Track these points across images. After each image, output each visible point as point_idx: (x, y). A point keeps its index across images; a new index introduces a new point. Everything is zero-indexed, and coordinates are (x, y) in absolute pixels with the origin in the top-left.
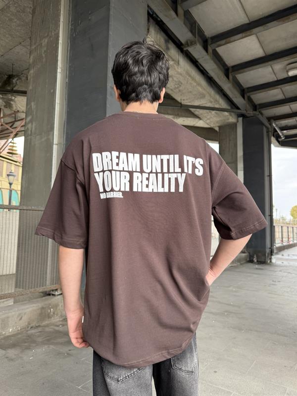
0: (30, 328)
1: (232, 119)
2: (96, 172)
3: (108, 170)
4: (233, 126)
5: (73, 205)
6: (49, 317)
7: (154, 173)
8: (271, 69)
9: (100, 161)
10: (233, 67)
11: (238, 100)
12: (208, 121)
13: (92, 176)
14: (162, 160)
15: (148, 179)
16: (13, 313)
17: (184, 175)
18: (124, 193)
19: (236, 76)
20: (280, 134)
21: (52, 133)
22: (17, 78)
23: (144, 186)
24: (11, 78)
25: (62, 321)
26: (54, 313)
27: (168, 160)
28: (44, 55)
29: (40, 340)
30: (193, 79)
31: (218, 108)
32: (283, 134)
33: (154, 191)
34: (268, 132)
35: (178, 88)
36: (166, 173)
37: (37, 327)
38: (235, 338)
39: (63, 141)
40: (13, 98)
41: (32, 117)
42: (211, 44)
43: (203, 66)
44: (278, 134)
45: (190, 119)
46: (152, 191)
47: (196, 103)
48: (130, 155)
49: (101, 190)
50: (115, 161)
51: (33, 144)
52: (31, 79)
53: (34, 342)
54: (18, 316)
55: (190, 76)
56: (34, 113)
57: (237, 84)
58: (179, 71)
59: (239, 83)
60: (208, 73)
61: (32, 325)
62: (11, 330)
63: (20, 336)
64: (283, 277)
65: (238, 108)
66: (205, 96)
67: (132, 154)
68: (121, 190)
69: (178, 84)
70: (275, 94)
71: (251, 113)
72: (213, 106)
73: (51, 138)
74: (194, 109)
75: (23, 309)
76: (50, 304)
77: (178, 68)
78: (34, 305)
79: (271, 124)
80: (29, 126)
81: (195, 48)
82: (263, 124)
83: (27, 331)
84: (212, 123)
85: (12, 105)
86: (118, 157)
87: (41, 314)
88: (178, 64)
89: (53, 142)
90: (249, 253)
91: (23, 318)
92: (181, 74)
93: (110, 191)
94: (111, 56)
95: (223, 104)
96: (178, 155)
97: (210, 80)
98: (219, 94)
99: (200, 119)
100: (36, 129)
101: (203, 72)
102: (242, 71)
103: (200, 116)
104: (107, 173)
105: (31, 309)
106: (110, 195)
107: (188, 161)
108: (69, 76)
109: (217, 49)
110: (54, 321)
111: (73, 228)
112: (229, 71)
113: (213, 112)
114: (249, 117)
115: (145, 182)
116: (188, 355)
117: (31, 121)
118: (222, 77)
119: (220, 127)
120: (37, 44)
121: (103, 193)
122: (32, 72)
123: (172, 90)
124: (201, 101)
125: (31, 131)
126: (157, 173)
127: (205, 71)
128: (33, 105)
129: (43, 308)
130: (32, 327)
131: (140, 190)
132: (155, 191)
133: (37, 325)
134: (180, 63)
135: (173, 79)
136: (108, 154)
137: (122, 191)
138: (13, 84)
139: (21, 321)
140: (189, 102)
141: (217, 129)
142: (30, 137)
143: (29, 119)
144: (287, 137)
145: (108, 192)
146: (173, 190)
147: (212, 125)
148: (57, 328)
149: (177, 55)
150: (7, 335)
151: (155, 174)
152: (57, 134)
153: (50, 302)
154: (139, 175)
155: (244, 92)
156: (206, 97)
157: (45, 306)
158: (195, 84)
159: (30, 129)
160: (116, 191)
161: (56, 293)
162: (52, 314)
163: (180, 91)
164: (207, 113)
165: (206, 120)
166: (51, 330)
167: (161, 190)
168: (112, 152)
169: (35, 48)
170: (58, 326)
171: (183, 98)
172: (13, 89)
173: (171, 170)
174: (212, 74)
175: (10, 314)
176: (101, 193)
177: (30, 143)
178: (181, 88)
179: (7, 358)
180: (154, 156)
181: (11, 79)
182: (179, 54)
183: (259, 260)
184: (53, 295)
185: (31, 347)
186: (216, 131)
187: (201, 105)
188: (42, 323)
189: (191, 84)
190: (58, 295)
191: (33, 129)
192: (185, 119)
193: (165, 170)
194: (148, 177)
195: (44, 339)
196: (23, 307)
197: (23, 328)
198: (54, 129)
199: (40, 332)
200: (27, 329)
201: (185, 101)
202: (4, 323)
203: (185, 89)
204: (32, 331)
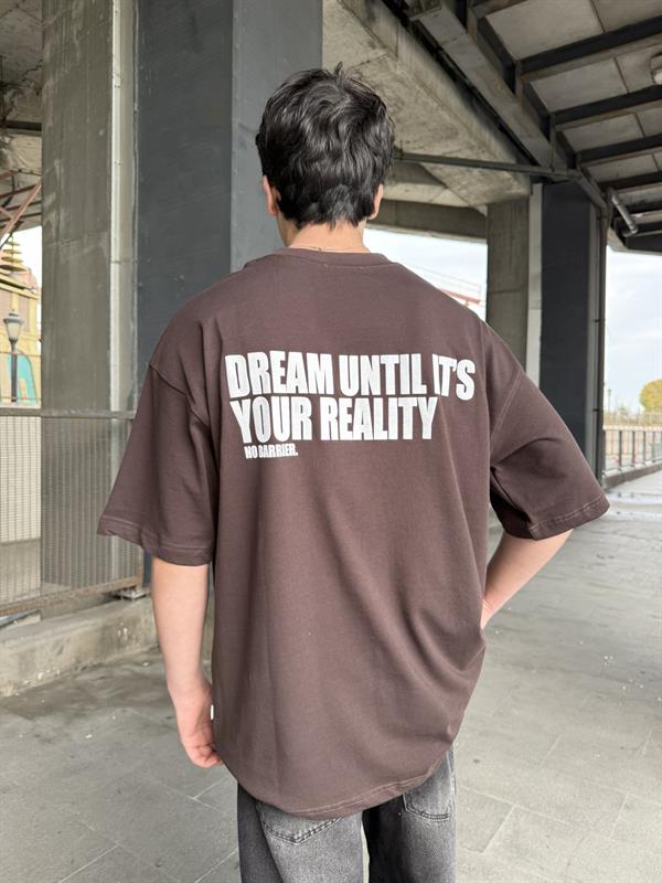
0: (80, 668)
1: (518, 188)
2: (234, 399)
3: (263, 395)
4: (521, 204)
5: (183, 471)
6: (120, 645)
7: (365, 397)
8: (613, 65)
9: (242, 372)
10: (525, 61)
11: (535, 142)
12: (464, 192)
13: (224, 408)
14: (383, 367)
15: (351, 411)
16: (44, 641)
17: (433, 401)
18: (300, 445)
19: (532, 83)
20: (628, 222)
21: (106, 234)
22: (12, 91)
23: (344, 427)
25: (147, 653)
26: (130, 637)
27: (397, 367)
28: (77, 43)
29: (103, 695)
30: (430, 92)
31: (486, 162)
32: (634, 222)
33: (366, 438)
34: (599, 218)
35: (394, 113)
36: (392, 396)
37: (96, 667)
38: (517, 687)
39: (133, 256)
40: (7, 140)
41: (58, 196)
42: (475, 5)
43: (454, 59)
44: (624, 220)
45: (420, 187)
46: (360, 438)
47: (437, 151)
48: (312, 357)
49: (247, 438)
50: (278, 372)
51: (62, 261)
52: (51, 102)
53: (93, 700)
54: (54, 647)
55: (423, 85)
56: (62, 187)
57: (533, 103)
58: (398, 72)
59: (539, 100)
60: (465, 77)
61: (84, 664)
62: (40, 676)
63: (61, 687)
64: (619, 545)
65: (533, 162)
66: (457, 134)
67: (316, 356)
68: (294, 438)
69: (395, 104)
70: (621, 127)
71: (562, 173)
72: (474, 157)
73: (105, 247)
74: (432, 165)
75: (63, 632)
76: (120, 619)
77: (395, 66)
78: (86, 622)
79: (607, 199)
80: (52, 217)
81: (436, 16)
82: (588, 199)
83: (75, 676)
84: (473, 197)
85: (6, 156)
86: (284, 364)
87: (102, 640)
88: (397, 55)
89: (110, 257)
91: (65, 650)
92: (402, 82)
93: (267, 443)
94: (238, 46)
95: (498, 151)
96: (419, 356)
97: (470, 95)
98: (490, 128)
99: (445, 186)
100: (67, 225)
101: (453, 74)
102: (546, 71)
103: (444, 181)
104: (259, 401)
105: (80, 631)
106: (268, 452)
107: (441, 367)
108: (139, 95)
109: (488, 17)
110: (130, 653)
111: (185, 521)
112: (514, 71)
113: (476, 172)
114: (557, 183)
115: (346, 418)
116: (439, 784)
117: (56, 206)
118: (499, 87)
119: (490, 206)
120: (59, 14)
121: (250, 445)
122: (50, 83)
124: (447, 146)
125: (58, 229)
126: (371, 397)
127: (457, 72)
128: (57, 167)
129: (105, 628)
130: (85, 668)
131: (335, 438)
132: (368, 437)
133: (95, 663)
134: (400, 54)
135: (383, 91)
136: (261, 356)
137: (295, 442)
138: (4, 105)
139: (61, 657)
140: (421, 148)
141: (484, 210)
142: (55, 244)
143: (49, 200)
144: (642, 227)
145: (262, 444)
146: (408, 435)
147: (472, 202)
148: (137, 669)
149: (394, 34)
150: (33, 685)
151: (367, 400)
152: (118, 239)
153: (120, 614)
154: (332, 401)
155: (548, 122)
156: (460, 136)
157: (109, 624)
158: (435, 105)
159: (54, 225)
160: (281, 443)
161: (133, 595)
162: (126, 638)
163: (398, 120)
164: (462, 173)
165: (459, 190)
166: (126, 673)
167: (381, 435)
168: (272, 352)
169: (56, 22)
170: (139, 664)
171: (405, 138)
172: (4, 118)
173: (405, 390)
174: (474, 78)
175: (38, 643)
176: (247, 445)
177: (57, 260)
178: (401, 115)
179: (38, 736)
180: (365, 358)
182: (397, 32)
184: (125, 598)
185: (87, 713)
186: (482, 215)
187: (448, 155)
188: (105, 658)
189: (425, 104)
190: (136, 599)
191: (62, 225)
192: (410, 186)
193: (390, 390)
194: (350, 406)
195: (114, 694)
196: (64, 628)
197: (66, 671)
198: (110, 227)
199: (102, 678)
200: (75, 672)
201: (410, 145)
202: (26, 662)
203: (410, 117)
204: (85, 677)
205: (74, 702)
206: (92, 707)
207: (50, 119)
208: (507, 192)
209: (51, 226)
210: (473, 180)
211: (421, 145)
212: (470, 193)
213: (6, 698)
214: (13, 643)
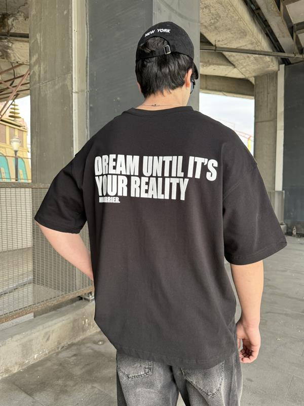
0: (60, 348)
1: (272, 64)
4: (274, 76)
6: (84, 330)
11: (285, 40)
12: (244, 69)
16: (37, 334)
19: (286, 6)
21: (70, 75)
22: (12, 18)
24: (5, 18)
26: (89, 324)
29: (77, 371)
35: (214, 23)
37: (70, 346)
39: (86, 87)
40: (10, 44)
41: (39, 56)
45: (221, 67)
47: (234, 45)
51: (43, 93)
54: (44, 337)
56: (42, 50)
59: (289, 16)
61: (62, 345)
62: (36, 356)
65: (281, 50)
66: (246, 35)
69: (216, 18)
72: (253, 49)
73: (69, 84)
75: (49, 326)
76: (84, 314)
78: (63, 318)
80: (36, 68)
83: (58, 354)
84: (248, 72)
85: (10, 54)
87: (73, 328)
89: (72, 89)
90: (287, 225)
91: (51, 337)
95: (264, 45)
99: (234, 66)
100: (45, 72)
103: (234, 64)
105: (60, 324)
113: (252, 57)
114: (293, 64)
117: (38, 62)
119: (256, 77)
123: (206, 27)
124: (239, 42)
125: (39, 76)
128: (39, 38)
129: (75, 320)
130: (63, 348)
133: (69, 343)
135: (210, 10)
138: (8, 26)
139: (49, 342)
140: (225, 44)
141: (253, 80)
142: (38, 85)
143: (34, 59)
147: (247, 75)
148: (96, 347)
150: (31, 363)
152: (77, 79)
153: (83, 311)
156: (247, 37)
159: (37, 75)
162: (87, 325)
163: (215, 28)
164: (245, 58)
165: (242, 68)
166: (89, 351)
170: (96, 343)
171: (218, 39)
172: (9, 31)
175: (33, 336)
177: (39, 94)
178: (218, 24)
181: (6, 20)
183: (298, 232)
184: (85, 299)
186: (251, 83)
188: (75, 339)
191: (42, 72)
192: (216, 67)
195: (84, 370)
196: (50, 323)
197: (52, 351)
198: (72, 71)
199: (75, 355)
200: (57, 351)
201: (221, 43)
202: (26, 349)
203: (223, 25)
204: (64, 355)
205: (58, 378)
206: (71, 383)
207: (34, 10)
208: (267, 69)
209: (35, 74)
210: (250, 63)
211: (226, 42)
212: (247, 70)
213: (14, 374)
214: (18, 337)
